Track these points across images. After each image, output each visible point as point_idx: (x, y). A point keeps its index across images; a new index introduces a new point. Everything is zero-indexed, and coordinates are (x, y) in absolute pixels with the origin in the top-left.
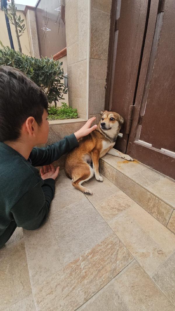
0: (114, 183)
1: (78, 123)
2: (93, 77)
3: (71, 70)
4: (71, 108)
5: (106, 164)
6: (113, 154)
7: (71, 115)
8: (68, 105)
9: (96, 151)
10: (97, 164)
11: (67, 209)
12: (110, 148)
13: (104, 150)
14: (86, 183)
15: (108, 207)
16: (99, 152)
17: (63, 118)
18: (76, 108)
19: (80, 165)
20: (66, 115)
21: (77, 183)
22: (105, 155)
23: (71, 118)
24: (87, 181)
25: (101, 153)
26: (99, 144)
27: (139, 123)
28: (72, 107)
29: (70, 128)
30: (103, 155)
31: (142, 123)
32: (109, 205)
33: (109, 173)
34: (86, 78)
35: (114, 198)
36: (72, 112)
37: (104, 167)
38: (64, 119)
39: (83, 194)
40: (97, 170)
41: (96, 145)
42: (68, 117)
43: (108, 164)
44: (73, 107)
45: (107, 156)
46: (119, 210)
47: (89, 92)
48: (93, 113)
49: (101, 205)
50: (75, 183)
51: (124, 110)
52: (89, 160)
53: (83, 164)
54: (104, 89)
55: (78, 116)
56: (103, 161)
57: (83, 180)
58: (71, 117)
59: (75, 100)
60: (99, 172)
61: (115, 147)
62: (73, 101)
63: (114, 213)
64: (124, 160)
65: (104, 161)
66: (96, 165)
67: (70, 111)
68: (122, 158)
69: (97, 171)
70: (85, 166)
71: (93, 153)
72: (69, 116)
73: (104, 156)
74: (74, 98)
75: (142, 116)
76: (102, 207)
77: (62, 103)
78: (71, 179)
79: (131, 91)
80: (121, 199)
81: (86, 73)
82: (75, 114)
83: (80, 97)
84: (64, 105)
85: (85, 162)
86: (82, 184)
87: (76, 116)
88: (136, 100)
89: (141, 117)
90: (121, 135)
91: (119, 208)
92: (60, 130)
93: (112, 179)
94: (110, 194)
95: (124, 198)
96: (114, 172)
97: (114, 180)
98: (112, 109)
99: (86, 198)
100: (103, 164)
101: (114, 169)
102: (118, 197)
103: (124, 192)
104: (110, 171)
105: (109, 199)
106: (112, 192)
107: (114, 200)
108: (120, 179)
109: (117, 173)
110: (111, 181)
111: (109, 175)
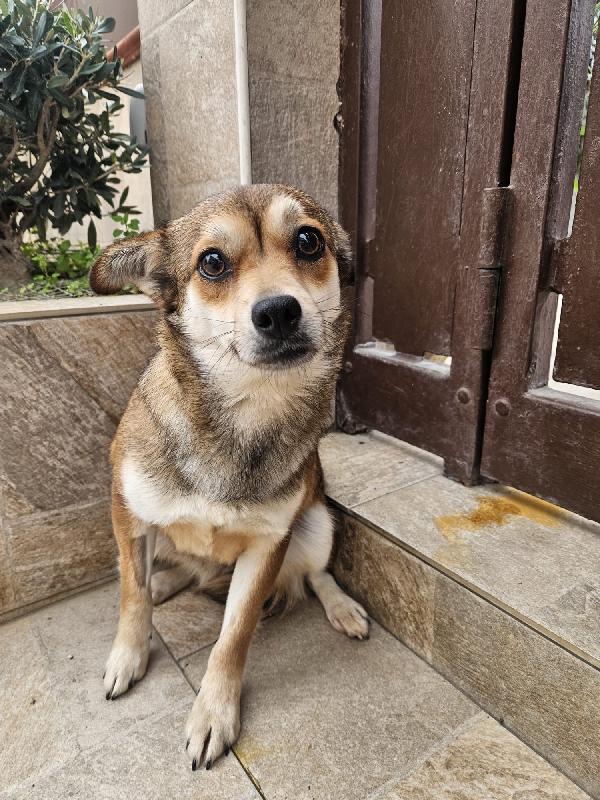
2: (270, 63)
3: (158, 55)
5: (370, 533)
27: (544, 286)
31: (562, 281)
33: (394, 593)
34: (232, 72)
35: (442, 779)
47: (253, 142)
51: (450, 224)
54: (331, 133)
59: (185, 198)
64: (476, 506)
74: (177, 190)
75: (563, 244)
79: (486, 111)
81: (233, 46)
83: (209, 178)
88: (517, 156)
89: (557, 247)
93: (417, 628)
94: (411, 743)
95: (513, 775)
96: (425, 586)
97: (426, 638)
98: (378, 231)
99: (253, 791)
100: (354, 535)
101: (420, 567)
102: (472, 768)
103: (502, 722)
104: (400, 581)
105: (411, 789)
106: (422, 726)
107: (448, 792)
108: (467, 636)
109: (445, 595)
110: (408, 641)
111: (392, 606)
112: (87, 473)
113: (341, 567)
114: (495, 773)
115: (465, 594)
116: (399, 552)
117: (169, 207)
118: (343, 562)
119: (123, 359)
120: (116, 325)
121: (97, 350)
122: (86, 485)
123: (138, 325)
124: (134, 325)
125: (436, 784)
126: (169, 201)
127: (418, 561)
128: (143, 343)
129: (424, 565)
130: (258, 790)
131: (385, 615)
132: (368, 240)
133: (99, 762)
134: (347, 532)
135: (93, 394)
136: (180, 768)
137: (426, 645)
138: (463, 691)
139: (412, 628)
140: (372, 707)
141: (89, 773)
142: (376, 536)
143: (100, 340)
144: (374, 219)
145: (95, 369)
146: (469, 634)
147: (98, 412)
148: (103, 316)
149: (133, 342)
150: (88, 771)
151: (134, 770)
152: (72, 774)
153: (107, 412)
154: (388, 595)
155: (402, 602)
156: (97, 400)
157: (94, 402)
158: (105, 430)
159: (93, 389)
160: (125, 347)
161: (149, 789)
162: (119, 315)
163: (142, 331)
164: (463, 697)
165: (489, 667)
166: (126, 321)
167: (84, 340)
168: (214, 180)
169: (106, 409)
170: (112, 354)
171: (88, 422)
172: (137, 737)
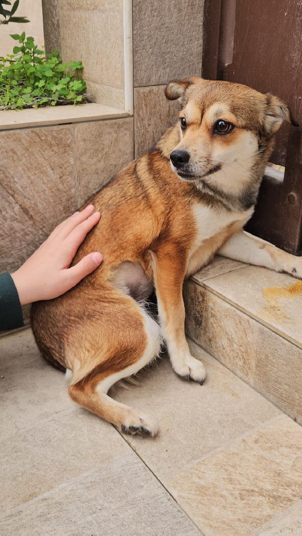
0: (252, 381)
1: (86, 125)
4: (55, 60)
5: (215, 298)
6: (244, 258)
7: (54, 88)
8: (43, 50)
9: (169, 248)
10: (176, 304)
11: (45, 503)
12: (230, 234)
13: (205, 241)
14: (126, 387)
15: (230, 487)
16: (181, 252)
17: (21, 102)
18: (78, 60)
19: (98, 307)
20: (35, 88)
21: (88, 388)
22: (210, 262)
23: (58, 104)
24: (133, 376)
25: (190, 253)
26: (180, 217)
28: (58, 57)
29: (51, 145)
30: (202, 264)
32: (231, 481)
33: (230, 340)
35: (252, 449)
36: (62, 75)
37: (204, 314)
38: (25, 107)
39: (116, 435)
40: (177, 331)
41: (167, 224)
42: (45, 100)
43: (224, 299)
44: (66, 54)
45: (218, 265)
46: (275, 499)
48: (154, 79)
49: (197, 480)
50: (80, 385)
51: (291, 60)
52: (139, 284)
53: (112, 301)
55: (88, 95)
56: (200, 289)
57: (118, 370)
58: (56, 99)
60: (188, 336)
61: (251, 227)
62: (62, 30)
63: (256, 514)
64: (294, 281)
65: (204, 287)
66: (171, 308)
67: (49, 74)
68: (284, 272)
69: (177, 335)
70: (122, 310)
71: (157, 256)
72: (49, 93)
73: (205, 266)
76: (202, 490)
77: (15, 37)
78: (61, 368)
80: (285, 450)
82: (76, 85)
83: (96, 8)
84: (26, 46)
85: (122, 293)
86: (111, 393)
87: (79, 93)
90: (277, 172)
91: (277, 491)
92: (11, 154)
93: (244, 363)
94: (234, 429)
95: (297, 448)
96: (251, 334)
97: (250, 369)
98: (235, 58)
99: (131, 452)
100: (203, 300)
101: (248, 321)
102: (272, 443)
103: (295, 420)
104: (235, 332)
105: (231, 453)
106: (242, 421)
107: (255, 455)
108: (276, 366)
109: (263, 340)
110: (238, 372)
111: (228, 349)
112: (7, 251)
113: (194, 323)
114: (286, 447)
115: (276, 339)
116: (235, 311)
117: (58, 26)
118: (195, 320)
119: (32, 164)
120: (27, 138)
121: (13, 157)
122: (6, 260)
123: (43, 138)
124: (40, 138)
125: (247, 451)
126: (58, 21)
127: (247, 317)
128: (46, 152)
129: (250, 319)
130: (135, 451)
131: (223, 355)
132: (226, 65)
133: (32, 436)
134: (198, 298)
135: (10, 192)
136: (84, 439)
137: (250, 374)
138: (272, 402)
139: (241, 363)
140: (210, 410)
141: (26, 441)
142: (219, 301)
143: (16, 150)
144: (232, 45)
145: (12, 173)
146: (278, 364)
147: (14, 205)
148: (18, 131)
149: (39, 151)
150: (25, 440)
151: (54, 440)
152: (15, 442)
153: (20, 205)
154: (226, 341)
155: (235, 345)
156: (13, 196)
157: (11, 197)
158: (19, 219)
159: (10, 187)
160: (33, 155)
161: (66, 450)
162: (29, 130)
163: (46, 143)
164: (272, 405)
165: (289, 385)
166: (34, 135)
167: (4, 150)
168: (100, 10)
169: (19, 203)
170: (24, 160)
171: (7, 212)
172: (55, 423)
